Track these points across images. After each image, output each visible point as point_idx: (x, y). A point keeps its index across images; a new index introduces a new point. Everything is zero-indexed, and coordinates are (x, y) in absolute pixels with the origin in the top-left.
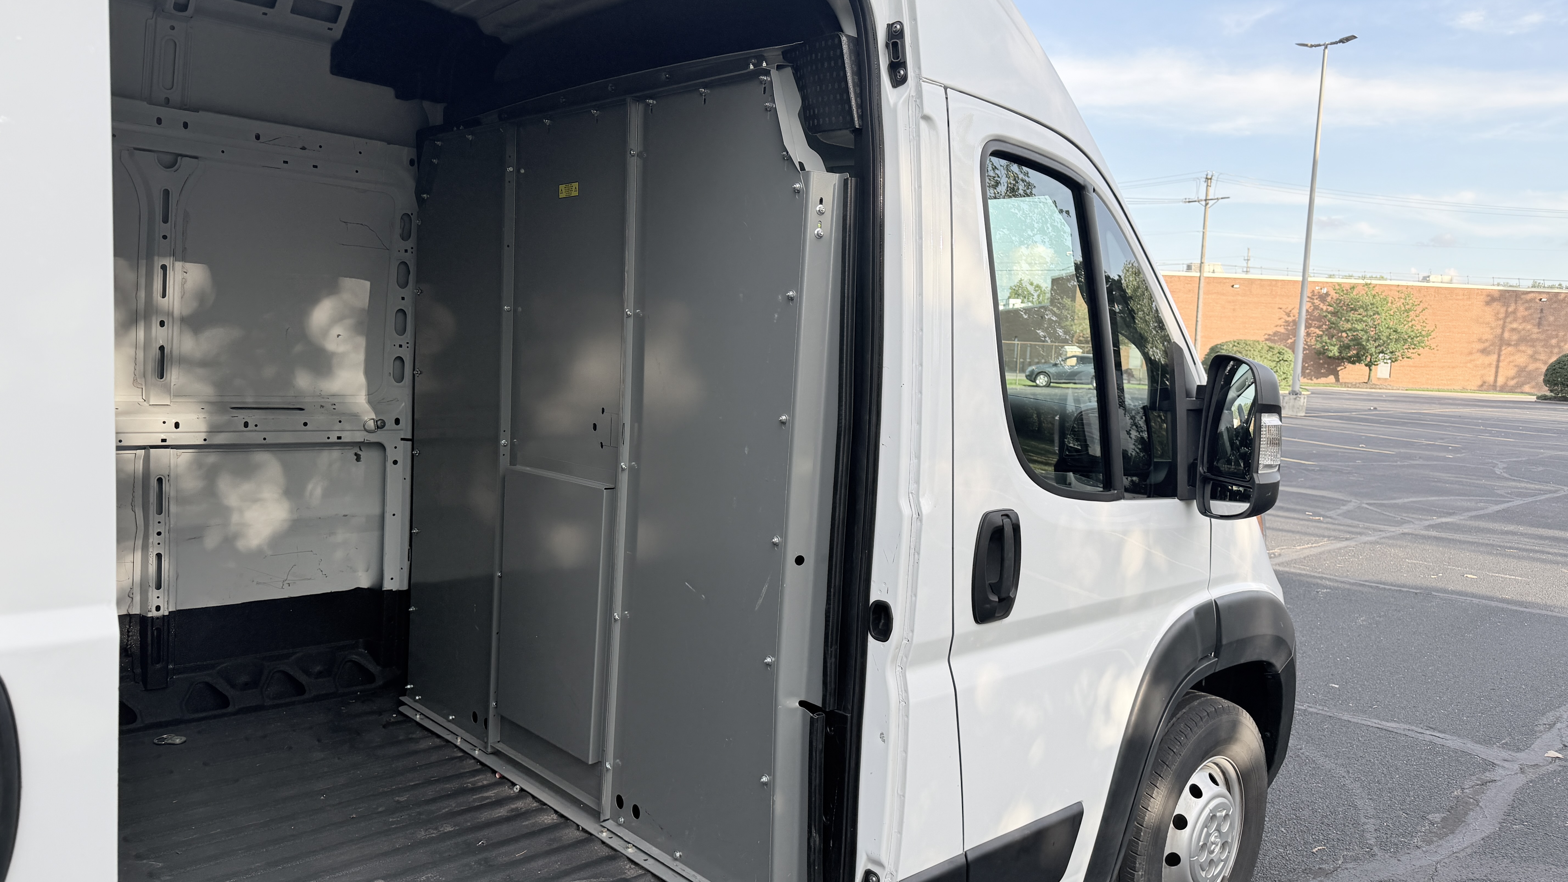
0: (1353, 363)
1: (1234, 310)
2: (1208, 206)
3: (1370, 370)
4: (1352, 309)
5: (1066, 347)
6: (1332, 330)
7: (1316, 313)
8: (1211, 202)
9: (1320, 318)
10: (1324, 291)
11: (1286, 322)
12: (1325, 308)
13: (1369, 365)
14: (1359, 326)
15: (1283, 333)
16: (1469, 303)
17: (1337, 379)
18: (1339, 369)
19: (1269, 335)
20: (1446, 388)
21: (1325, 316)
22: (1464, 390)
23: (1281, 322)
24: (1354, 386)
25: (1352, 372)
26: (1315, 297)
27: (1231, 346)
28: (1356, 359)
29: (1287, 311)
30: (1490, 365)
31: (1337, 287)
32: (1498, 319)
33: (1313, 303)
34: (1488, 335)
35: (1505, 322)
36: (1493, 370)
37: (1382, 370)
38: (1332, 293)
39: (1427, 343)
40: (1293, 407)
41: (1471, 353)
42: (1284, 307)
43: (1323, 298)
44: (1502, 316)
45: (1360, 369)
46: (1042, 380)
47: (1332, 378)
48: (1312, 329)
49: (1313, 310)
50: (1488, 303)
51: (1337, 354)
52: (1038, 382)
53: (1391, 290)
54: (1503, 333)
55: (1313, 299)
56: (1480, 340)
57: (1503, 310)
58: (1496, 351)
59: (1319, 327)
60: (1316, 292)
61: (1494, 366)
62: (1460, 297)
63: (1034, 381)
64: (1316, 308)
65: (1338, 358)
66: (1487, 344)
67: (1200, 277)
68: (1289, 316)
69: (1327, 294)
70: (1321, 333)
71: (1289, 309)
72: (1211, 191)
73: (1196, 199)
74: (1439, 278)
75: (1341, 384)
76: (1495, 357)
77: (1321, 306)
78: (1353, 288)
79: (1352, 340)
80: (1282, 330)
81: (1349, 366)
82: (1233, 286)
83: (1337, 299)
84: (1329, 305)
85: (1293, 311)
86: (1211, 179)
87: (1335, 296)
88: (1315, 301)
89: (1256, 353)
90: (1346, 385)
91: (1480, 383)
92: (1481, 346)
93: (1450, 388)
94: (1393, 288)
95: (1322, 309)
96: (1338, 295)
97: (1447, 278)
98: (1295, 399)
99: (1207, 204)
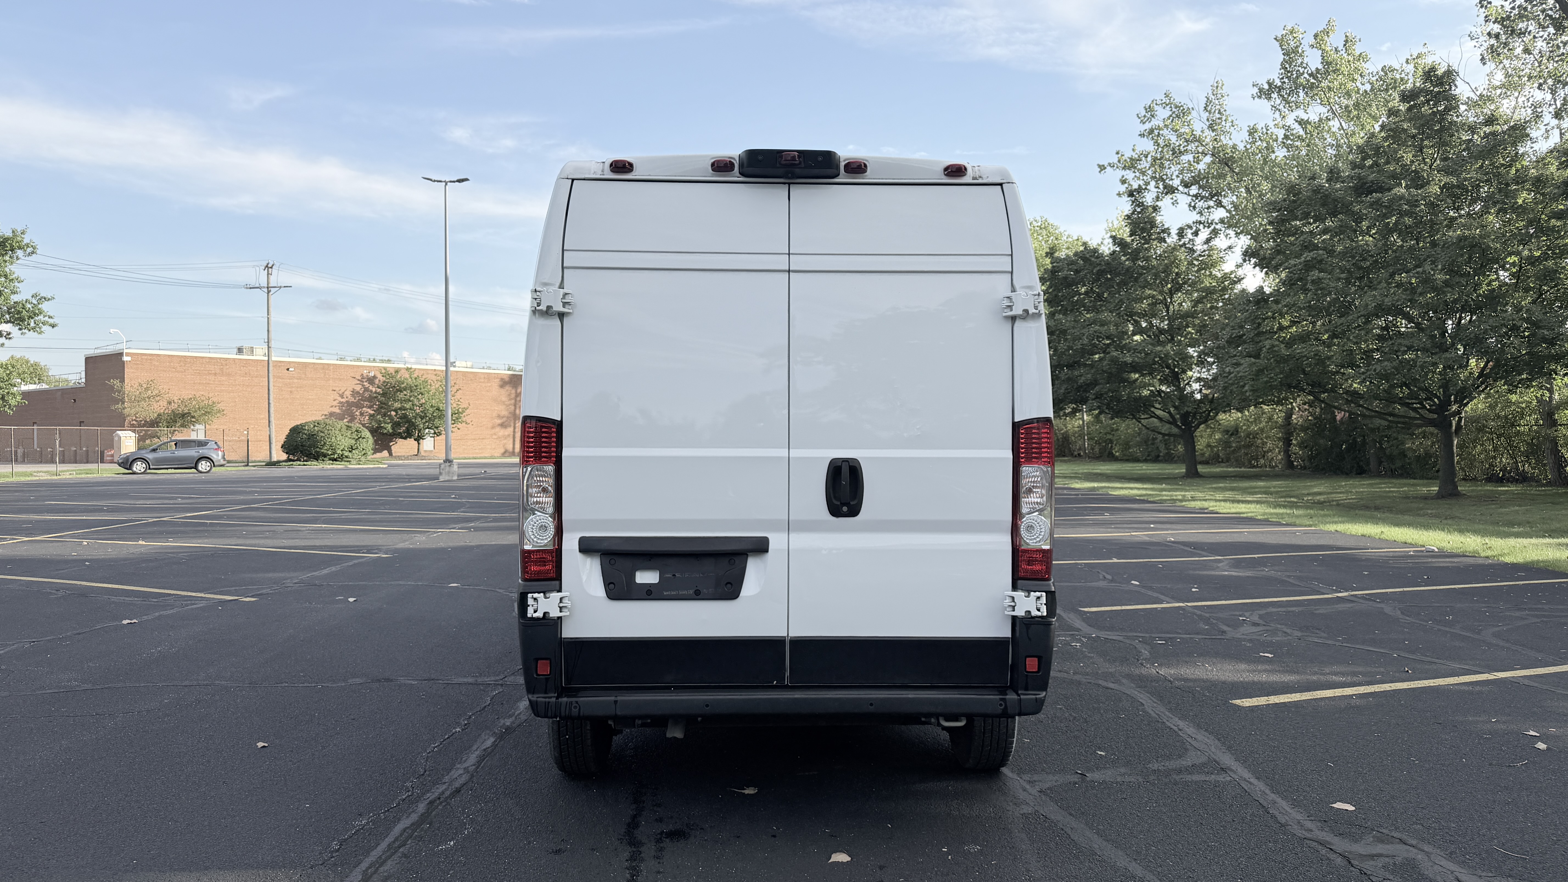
0: (405, 438)
1: (291, 392)
2: (271, 293)
3: (419, 444)
4: (398, 390)
5: (119, 432)
6: (383, 408)
7: (367, 395)
8: (273, 290)
9: (371, 399)
10: (372, 374)
11: (341, 403)
12: (374, 390)
13: (418, 439)
14: (408, 406)
15: (339, 414)
16: (489, 384)
17: (390, 454)
18: (391, 444)
19: (326, 415)
20: (479, 456)
21: (376, 397)
22: (492, 457)
23: (335, 403)
24: (407, 458)
25: (403, 447)
26: (364, 380)
27: (312, 426)
28: (408, 435)
29: (341, 392)
30: (509, 435)
31: (383, 371)
32: (510, 399)
33: (363, 385)
34: (505, 413)
35: (516, 400)
36: (511, 440)
37: (428, 443)
38: (379, 376)
39: (464, 419)
40: (449, 472)
41: (493, 428)
42: (337, 389)
43: (371, 380)
44: (513, 396)
45: (411, 442)
46: (139, 467)
47: (385, 453)
48: (364, 409)
49: (364, 391)
50: (502, 386)
51: (391, 431)
52: (134, 469)
53: (428, 374)
54: (515, 410)
55: (363, 382)
56: (499, 416)
57: (513, 391)
58: (512, 425)
59: (370, 407)
60: (365, 375)
61: (512, 436)
62: (482, 380)
63: (130, 468)
64: (366, 390)
65: (390, 435)
66: (505, 419)
67: (268, 361)
68: (343, 398)
69: (375, 377)
70: (372, 412)
71: (343, 391)
72: (272, 278)
73: (257, 285)
74: (464, 364)
75: (395, 457)
76: (511, 429)
77: (371, 388)
78: (397, 371)
79: (401, 418)
80: (337, 410)
81: (400, 441)
82: (288, 369)
83: (384, 382)
84: (378, 387)
85: (346, 393)
86: (271, 268)
87: (382, 379)
88: (365, 384)
89: (337, 432)
90: (399, 458)
91: (503, 451)
92: (499, 421)
93: (482, 455)
94: (430, 372)
95: (371, 391)
96: (384, 378)
97: (469, 364)
98: (450, 466)
99: (269, 292)
